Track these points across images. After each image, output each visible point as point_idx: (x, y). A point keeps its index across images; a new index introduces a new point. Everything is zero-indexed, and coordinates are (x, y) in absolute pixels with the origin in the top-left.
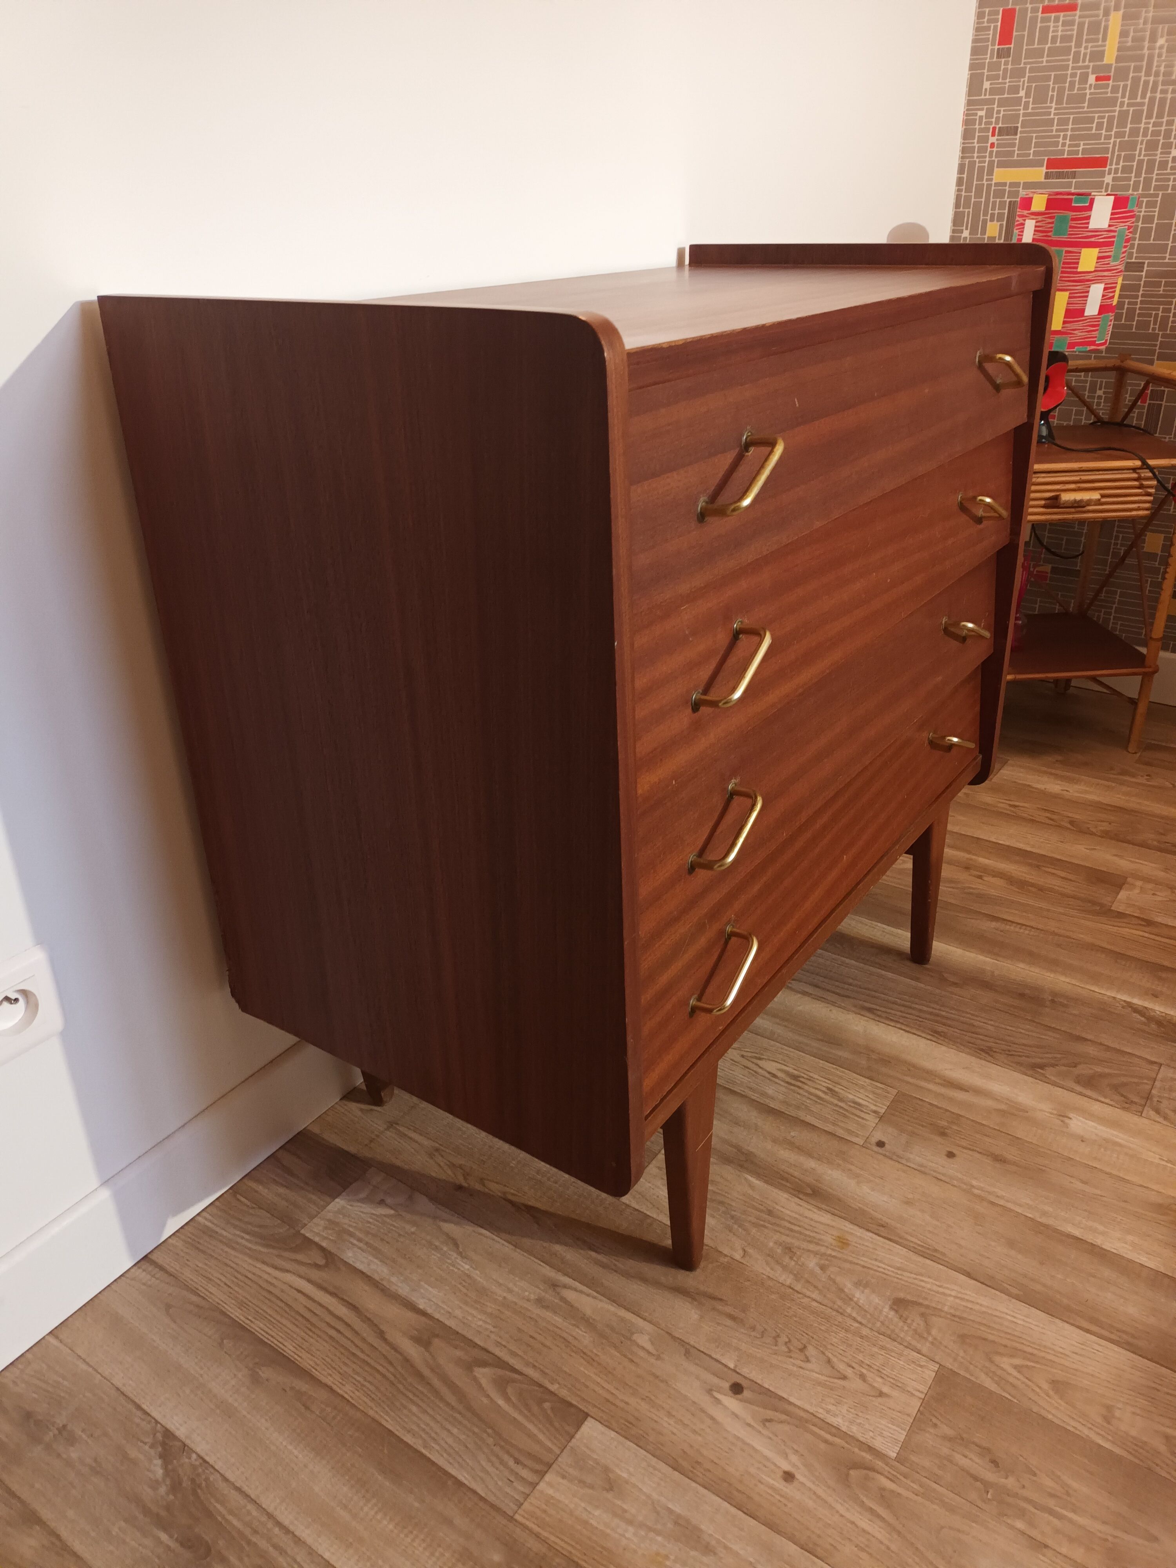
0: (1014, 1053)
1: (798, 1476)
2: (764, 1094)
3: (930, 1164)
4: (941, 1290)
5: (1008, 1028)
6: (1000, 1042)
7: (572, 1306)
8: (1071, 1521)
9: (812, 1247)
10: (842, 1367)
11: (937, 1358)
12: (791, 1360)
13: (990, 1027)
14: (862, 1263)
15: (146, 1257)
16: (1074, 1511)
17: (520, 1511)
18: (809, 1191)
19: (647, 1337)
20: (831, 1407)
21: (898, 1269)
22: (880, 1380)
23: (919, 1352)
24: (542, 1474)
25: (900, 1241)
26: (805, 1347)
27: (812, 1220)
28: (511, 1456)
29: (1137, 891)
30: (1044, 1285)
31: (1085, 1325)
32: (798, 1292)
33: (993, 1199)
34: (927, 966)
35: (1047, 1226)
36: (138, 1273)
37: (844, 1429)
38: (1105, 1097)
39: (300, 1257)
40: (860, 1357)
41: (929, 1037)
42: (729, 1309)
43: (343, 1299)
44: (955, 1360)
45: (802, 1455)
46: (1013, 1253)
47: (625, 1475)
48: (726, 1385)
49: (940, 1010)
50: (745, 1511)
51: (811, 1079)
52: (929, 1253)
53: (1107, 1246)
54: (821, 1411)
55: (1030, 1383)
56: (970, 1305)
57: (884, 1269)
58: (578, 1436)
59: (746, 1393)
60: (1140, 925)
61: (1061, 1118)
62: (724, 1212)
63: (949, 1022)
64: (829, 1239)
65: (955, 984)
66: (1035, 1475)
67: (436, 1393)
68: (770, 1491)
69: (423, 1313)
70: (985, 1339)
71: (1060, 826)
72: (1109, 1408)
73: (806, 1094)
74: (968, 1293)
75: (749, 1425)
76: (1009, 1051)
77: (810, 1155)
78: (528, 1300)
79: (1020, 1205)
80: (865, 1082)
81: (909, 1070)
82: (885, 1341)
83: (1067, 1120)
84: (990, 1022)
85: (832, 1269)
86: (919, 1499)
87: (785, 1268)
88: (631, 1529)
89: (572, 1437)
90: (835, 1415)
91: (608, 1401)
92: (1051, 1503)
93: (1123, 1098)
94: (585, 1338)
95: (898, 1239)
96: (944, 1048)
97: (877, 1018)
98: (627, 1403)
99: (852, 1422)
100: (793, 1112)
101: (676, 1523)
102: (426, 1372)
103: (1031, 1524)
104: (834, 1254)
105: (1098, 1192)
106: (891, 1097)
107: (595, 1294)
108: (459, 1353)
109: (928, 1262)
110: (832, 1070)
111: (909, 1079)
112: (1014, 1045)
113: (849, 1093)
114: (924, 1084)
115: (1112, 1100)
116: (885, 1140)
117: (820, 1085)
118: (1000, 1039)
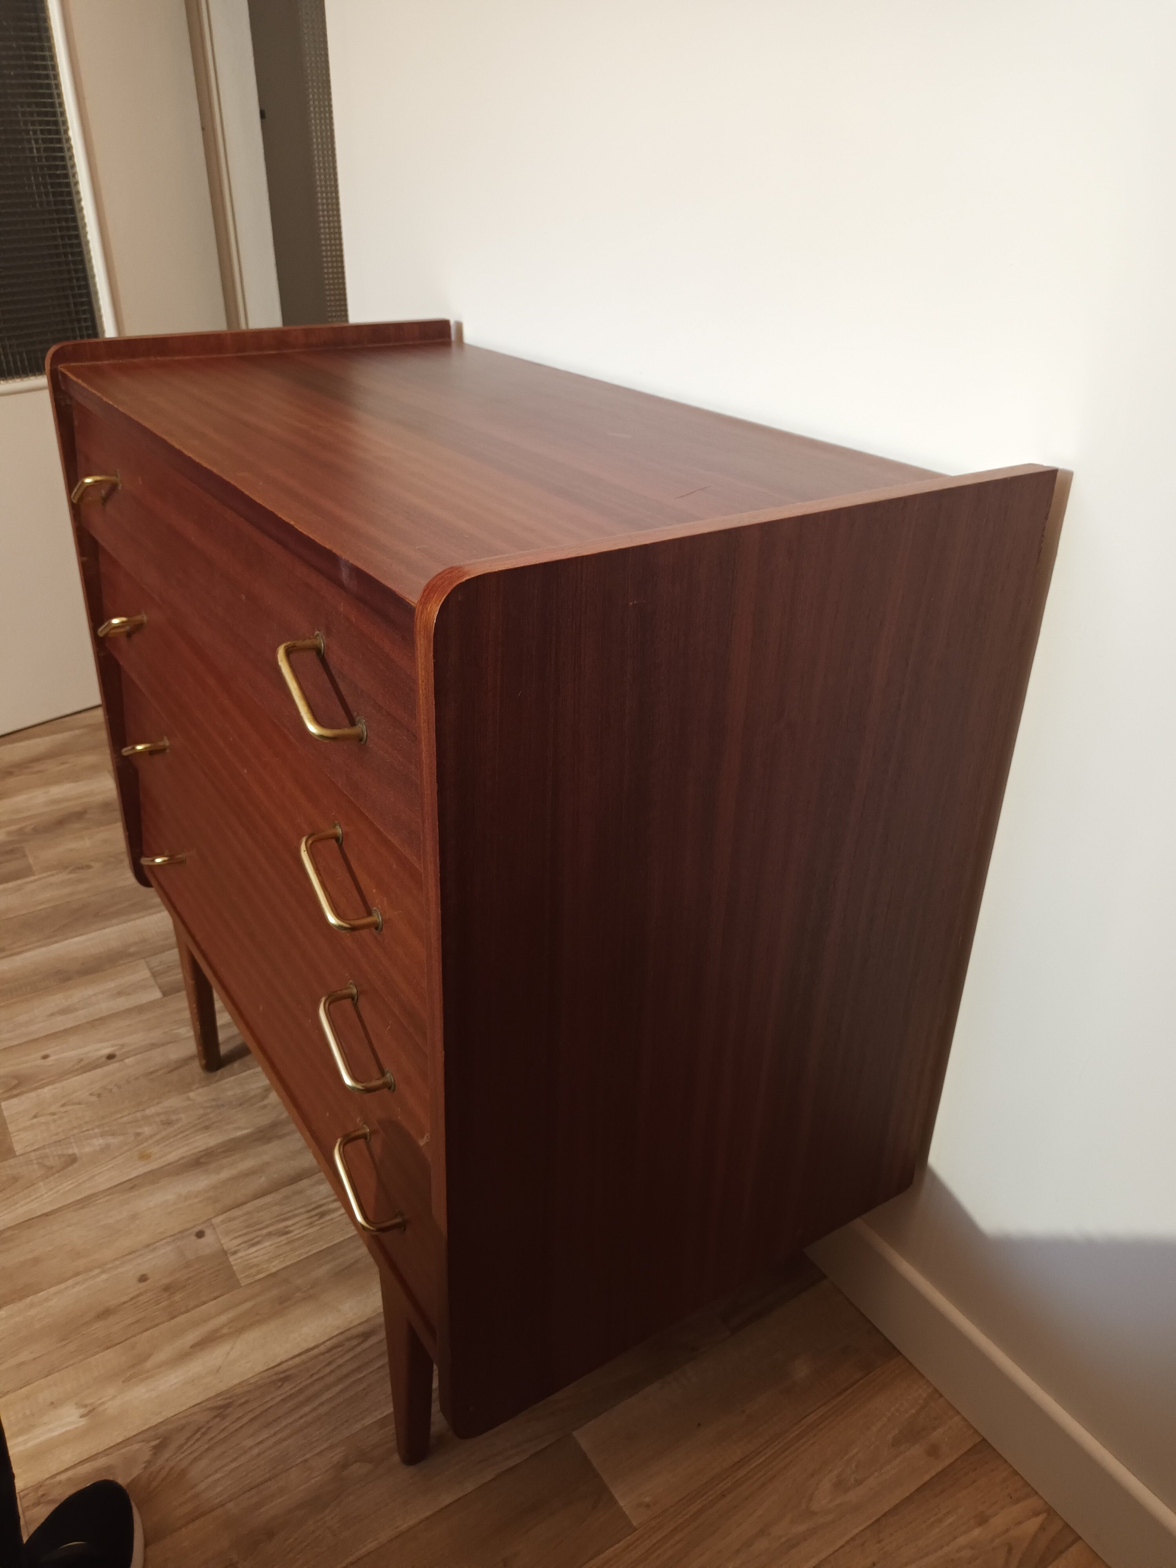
0: (198, 1436)
1: (42, 1061)
3: (150, 1257)
4: (55, 1190)
5: (234, 1465)
6: (222, 1435)
9: (158, 1137)
10: (69, 1108)
11: (21, 1157)
12: (99, 1088)
13: (249, 1443)
14: (119, 1158)
17: (143, 961)
18: (202, 1160)
20: (56, 1091)
21: (94, 1176)
22: (43, 1121)
23: (34, 1150)
24: (152, 972)
26: (99, 1097)
27: (178, 1149)
32: (136, 1112)
33: (79, 1278)
35: (21, 1299)
37: (39, 1090)
40: (65, 1120)
41: (285, 1366)
42: (160, 1073)
44: (10, 1166)
45: (48, 1067)
46: (30, 1256)
47: (119, 999)
48: (118, 1053)
49: (315, 1409)
51: (311, 1225)
52: (85, 1202)
54: (59, 1086)
56: (28, 1200)
57: (102, 1167)
58: (158, 991)
59: (104, 1059)
61: (89, 1408)
63: (290, 1404)
64: (154, 1150)
65: (344, 1465)
73: (297, 1212)
74: (36, 1205)
75: (87, 1053)
76: (204, 1434)
77: (235, 1179)
79: (55, 1294)
80: (274, 1266)
81: (257, 1314)
82: (60, 1139)
83: (83, 1411)
84: (256, 1451)
85: (132, 1139)
87: (159, 1114)
89: (160, 989)
90: (49, 1090)
93: (50, 1498)
95: (112, 1190)
96: (260, 1368)
97: (348, 1334)
99: (38, 1096)
100: (285, 1191)
104: (141, 1146)
106: (240, 1276)
109: (80, 1197)
110: (309, 1248)
111: (248, 1305)
112: (206, 1446)
113: (271, 1245)
114: (231, 1314)
115: (60, 1482)
116: (203, 1240)
117: (299, 1229)
118: (226, 1439)
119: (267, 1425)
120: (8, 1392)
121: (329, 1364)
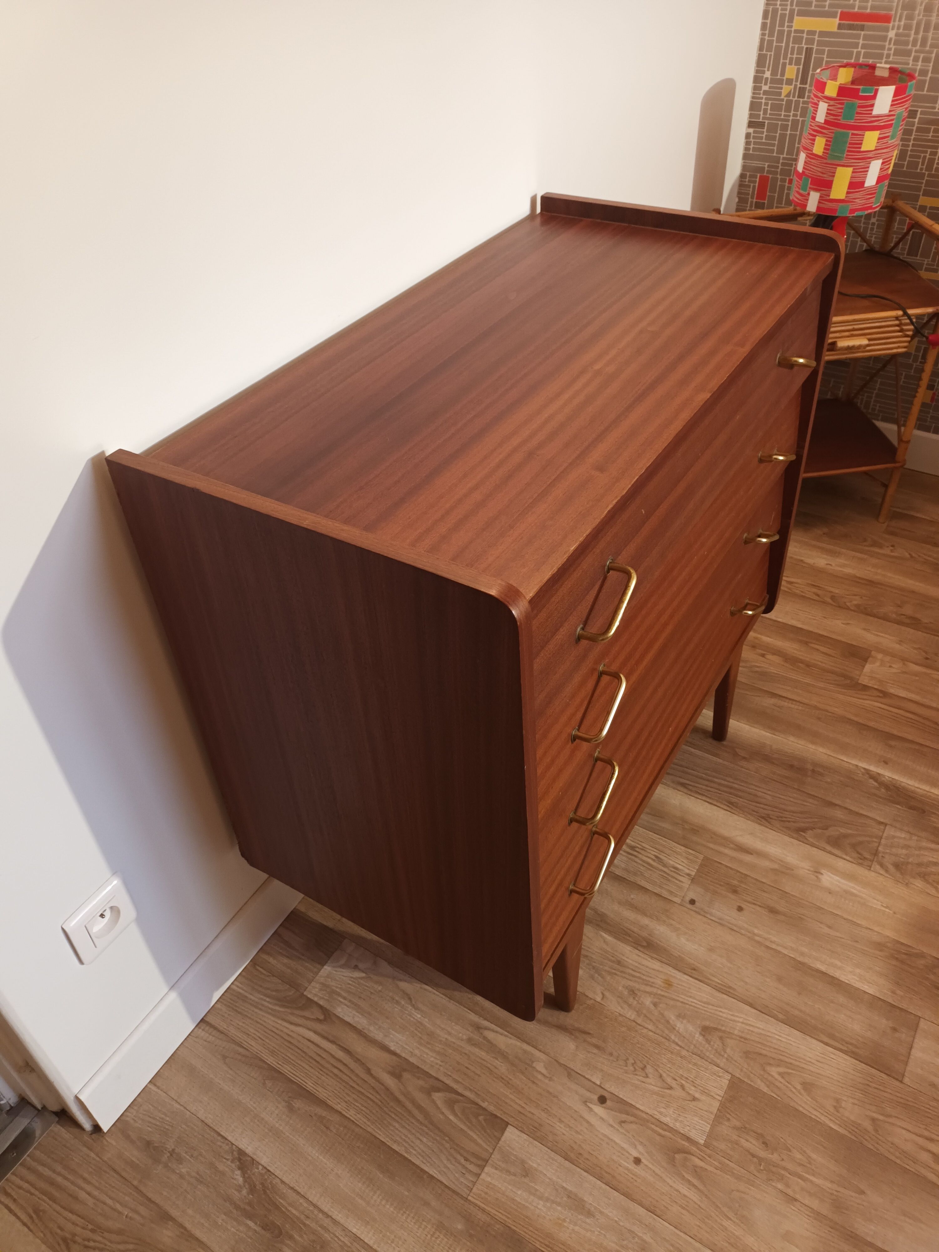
0: (784, 819)
1: (643, 1160)
3: (727, 917)
4: (733, 1018)
5: (782, 797)
6: (775, 809)
7: (492, 1043)
8: (811, 1182)
9: (648, 989)
10: (669, 1080)
11: (730, 1070)
12: (636, 1077)
13: (769, 797)
14: (681, 1000)
15: (203, 1019)
16: (814, 1175)
17: (471, 1194)
18: (645, 944)
19: (542, 1064)
20: (662, 1110)
21: (705, 1003)
22: (693, 1088)
23: (718, 1066)
24: (482, 1168)
25: (706, 980)
26: (645, 1067)
27: (647, 967)
28: (461, 1155)
29: (878, 664)
30: (801, 1011)
31: (826, 1039)
32: (639, 1025)
33: (768, 944)
34: (724, 743)
36: (200, 1032)
37: (671, 1125)
38: (846, 855)
39: (307, 1014)
40: (681, 1072)
41: (725, 807)
42: (594, 1041)
43: (339, 1045)
44: (741, 1070)
45: (645, 1145)
46: (780, 986)
47: (535, 1165)
48: (595, 1098)
49: (733, 783)
50: (611, 1186)
52: (725, 990)
53: (843, 978)
54: (656, 1113)
55: (790, 1086)
56: (751, 1028)
57: (696, 1004)
58: (503, 1139)
59: (609, 1103)
60: (879, 696)
61: (816, 874)
62: (588, 964)
63: (740, 794)
64: (659, 982)
65: (744, 758)
66: (790, 1151)
67: (409, 1112)
68: (626, 1172)
69: (394, 1053)
70: (761, 1054)
71: (824, 602)
72: (838, 1101)
74: (751, 1019)
75: (612, 1126)
76: (781, 817)
77: (644, 913)
78: (462, 1040)
79: (786, 948)
80: (681, 849)
81: (712, 838)
82: (696, 1059)
83: (820, 876)
84: (769, 793)
85: (661, 1005)
86: (718, 1172)
87: (630, 1006)
88: (541, 1202)
89: (499, 1139)
90: (666, 1116)
91: (520, 1112)
92: (799, 1170)
93: (860, 856)
94: (502, 1068)
96: (736, 817)
97: (689, 793)
98: (533, 1114)
99: (676, 1120)
100: (632, 878)
101: (569, 1197)
102: (401, 1098)
103: (787, 1185)
104: (663, 993)
105: (838, 934)
106: (699, 861)
107: (506, 1033)
108: (421, 1083)
109: (725, 996)
110: (658, 840)
111: (711, 845)
112: (785, 812)
113: (670, 859)
114: (722, 849)
115: (851, 857)
116: (694, 899)
117: (650, 853)
118: (775, 807)
121: (709, 790)
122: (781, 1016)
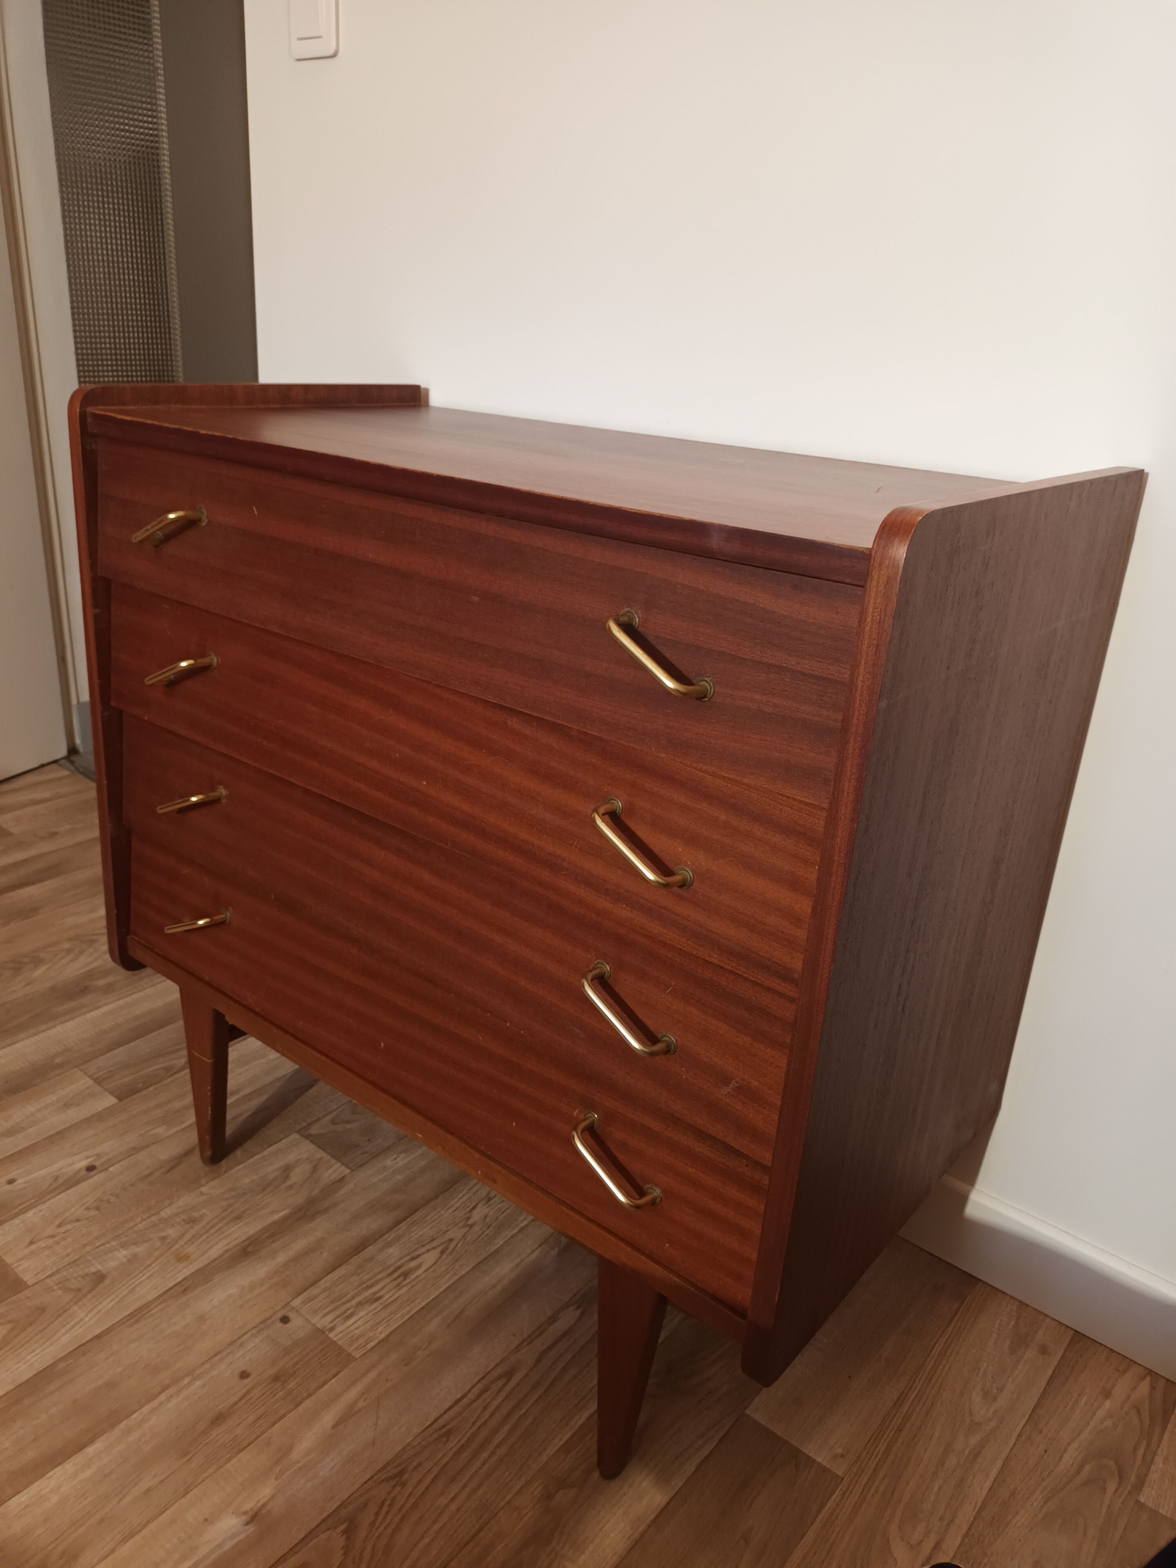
0: (385, 1509)
1: (8, 1186)
2: (389, 1245)
3: (240, 1353)
4: (95, 1311)
5: (437, 1527)
6: (412, 1501)
9: (188, 1236)
10: (68, 1227)
11: (37, 1286)
13: (443, 1501)
14: (154, 1265)
18: (249, 1249)
21: (135, 1287)
23: (49, 1276)
24: (94, 1079)
26: (98, 1210)
27: (217, 1243)
28: (115, 1069)
32: (151, 1216)
33: (170, 1391)
34: (596, 1475)
35: (113, 1426)
37: (22, 1216)
40: (69, 1240)
41: (441, 1422)
42: (157, 1174)
44: (28, 1298)
46: (100, 1382)
48: (97, 1163)
49: (493, 1453)
51: (399, 1286)
52: (137, 1315)
53: (58, 1472)
56: (69, 1326)
57: (139, 1277)
58: (110, 1096)
59: (84, 1173)
61: (251, 1514)
63: (466, 1455)
64: (190, 1249)
73: (379, 1277)
74: (81, 1330)
75: (59, 1170)
76: (391, 1505)
77: (295, 1260)
79: (150, 1412)
80: (381, 1333)
81: (387, 1381)
82: (73, 1259)
84: (453, 1507)
85: (159, 1244)
87: (177, 1215)
90: (34, 1214)
95: (163, 1298)
96: (416, 1430)
97: (489, 1377)
99: (23, 1221)
100: (356, 1260)
104: (174, 1249)
105: (129, 1499)
106: (349, 1350)
110: (408, 1308)
111: (372, 1375)
112: (399, 1517)
113: (367, 1314)
114: (360, 1387)
116: (289, 1325)
117: (388, 1292)
118: (416, 1504)
119: (453, 1480)
120: (148, 1521)
121: (485, 1408)
122: (62, 1365)
